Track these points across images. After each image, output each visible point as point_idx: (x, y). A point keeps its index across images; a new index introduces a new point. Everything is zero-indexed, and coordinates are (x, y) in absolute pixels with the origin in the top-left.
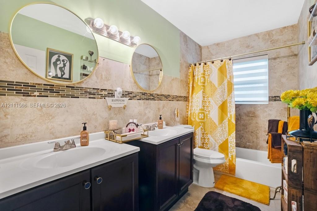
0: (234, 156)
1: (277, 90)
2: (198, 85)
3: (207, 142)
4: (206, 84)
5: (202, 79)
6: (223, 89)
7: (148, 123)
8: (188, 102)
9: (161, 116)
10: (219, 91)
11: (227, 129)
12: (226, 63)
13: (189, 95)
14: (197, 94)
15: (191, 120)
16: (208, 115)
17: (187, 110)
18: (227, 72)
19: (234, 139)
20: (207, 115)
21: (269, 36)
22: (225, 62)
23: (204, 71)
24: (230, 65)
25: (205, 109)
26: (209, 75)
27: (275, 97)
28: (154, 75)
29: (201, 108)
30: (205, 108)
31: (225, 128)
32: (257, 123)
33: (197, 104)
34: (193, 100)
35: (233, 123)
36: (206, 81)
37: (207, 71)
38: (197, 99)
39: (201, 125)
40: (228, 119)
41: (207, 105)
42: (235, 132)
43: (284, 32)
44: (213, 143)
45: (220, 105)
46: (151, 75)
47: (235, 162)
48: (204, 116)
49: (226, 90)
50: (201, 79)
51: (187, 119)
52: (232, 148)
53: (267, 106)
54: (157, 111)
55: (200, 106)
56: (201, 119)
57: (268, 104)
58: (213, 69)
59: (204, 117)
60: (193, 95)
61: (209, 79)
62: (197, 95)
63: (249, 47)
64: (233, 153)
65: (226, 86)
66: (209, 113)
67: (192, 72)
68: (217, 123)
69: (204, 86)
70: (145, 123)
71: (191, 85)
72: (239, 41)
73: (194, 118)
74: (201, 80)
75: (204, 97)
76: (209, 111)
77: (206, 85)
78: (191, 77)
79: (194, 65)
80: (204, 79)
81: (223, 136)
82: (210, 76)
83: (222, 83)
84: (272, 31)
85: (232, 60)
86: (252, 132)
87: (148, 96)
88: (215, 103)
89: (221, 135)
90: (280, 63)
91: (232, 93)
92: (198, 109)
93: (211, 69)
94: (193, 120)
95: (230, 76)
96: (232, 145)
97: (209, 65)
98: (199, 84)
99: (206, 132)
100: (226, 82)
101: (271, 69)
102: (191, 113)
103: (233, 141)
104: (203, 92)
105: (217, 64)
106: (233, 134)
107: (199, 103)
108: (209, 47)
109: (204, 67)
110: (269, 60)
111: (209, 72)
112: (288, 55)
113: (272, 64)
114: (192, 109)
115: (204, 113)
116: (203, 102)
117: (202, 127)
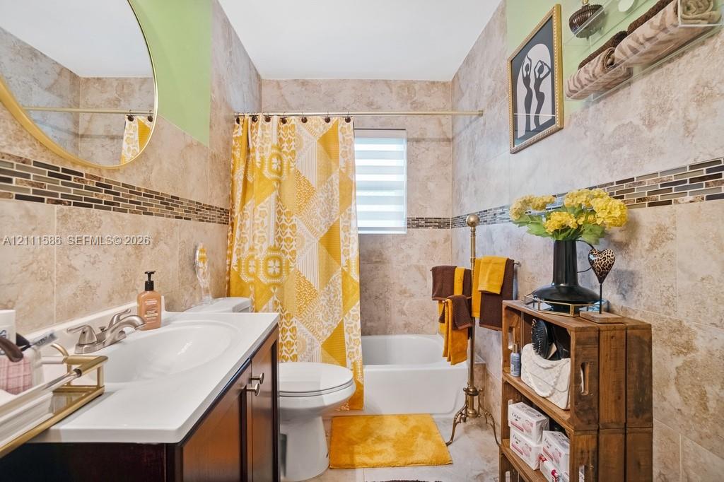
0: (359, 364)
1: (420, 205)
2: (262, 177)
3: (290, 339)
4: (285, 176)
5: (275, 160)
6: (330, 194)
7: (88, 313)
8: (230, 228)
9: (150, 274)
10: (320, 196)
11: (340, 297)
12: (339, 128)
13: (233, 205)
14: (262, 204)
15: (240, 280)
16: (292, 264)
17: (229, 252)
18: (340, 152)
19: (357, 321)
20: (288, 263)
21: (408, 91)
22: (336, 125)
23: (280, 139)
24: (348, 133)
25: (283, 248)
26: (294, 152)
27: (418, 219)
28: (99, 137)
29: (272, 244)
30: (283, 243)
31: (334, 297)
32: (386, 276)
33: (261, 232)
34: (244, 221)
35: (354, 280)
36: (285, 169)
37: (289, 141)
38: (261, 219)
39: (272, 294)
40: (343, 270)
41: (288, 235)
42: (359, 302)
43: (432, 91)
44: (307, 340)
45: (322, 235)
46: (82, 136)
47: (363, 377)
48: (281, 267)
49: (337, 197)
50: (271, 160)
51: (227, 278)
52: (352, 345)
53: (404, 238)
54: (129, 255)
55: (269, 237)
56: (274, 276)
57: (405, 235)
58: (304, 139)
59: (281, 271)
60: (245, 207)
61: (292, 165)
62: (262, 207)
63: (373, 107)
64: (356, 357)
65: (336, 187)
66: (293, 258)
67: (244, 138)
68: (316, 285)
69: (279, 182)
70: (72, 313)
71: (242, 177)
72: (354, 88)
73: (252, 275)
74: (271, 163)
75: (279, 212)
76: (294, 252)
77: (284, 179)
78: (239, 154)
79: (250, 119)
80: (279, 161)
81: (332, 316)
82: (296, 157)
83: (327, 178)
84: (414, 82)
85: (351, 122)
86: (377, 297)
87: (87, 188)
88: (311, 229)
89: (327, 313)
90: (426, 152)
91: (351, 204)
92: (265, 247)
93: (299, 137)
94: (246, 279)
95: (347, 163)
96: (353, 338)
97: (293, 126)
98: (266, 176)
99: (287, 312)
100: (335, 178)
101: (412, 160)
102: (239, 261)
103: (356, 325)
104: (278, 199)
105: (316, 126)
106: (354, 308)
107: (267, 230)
108: (282, 85)
109: (279, 128)
110: (408, 141)
111: (293, 143)
112: (438, 137)
113: (414, 151)
114: (243, 248)
115: (280, 260)
116: (277, 225)
117: (276, 299)
